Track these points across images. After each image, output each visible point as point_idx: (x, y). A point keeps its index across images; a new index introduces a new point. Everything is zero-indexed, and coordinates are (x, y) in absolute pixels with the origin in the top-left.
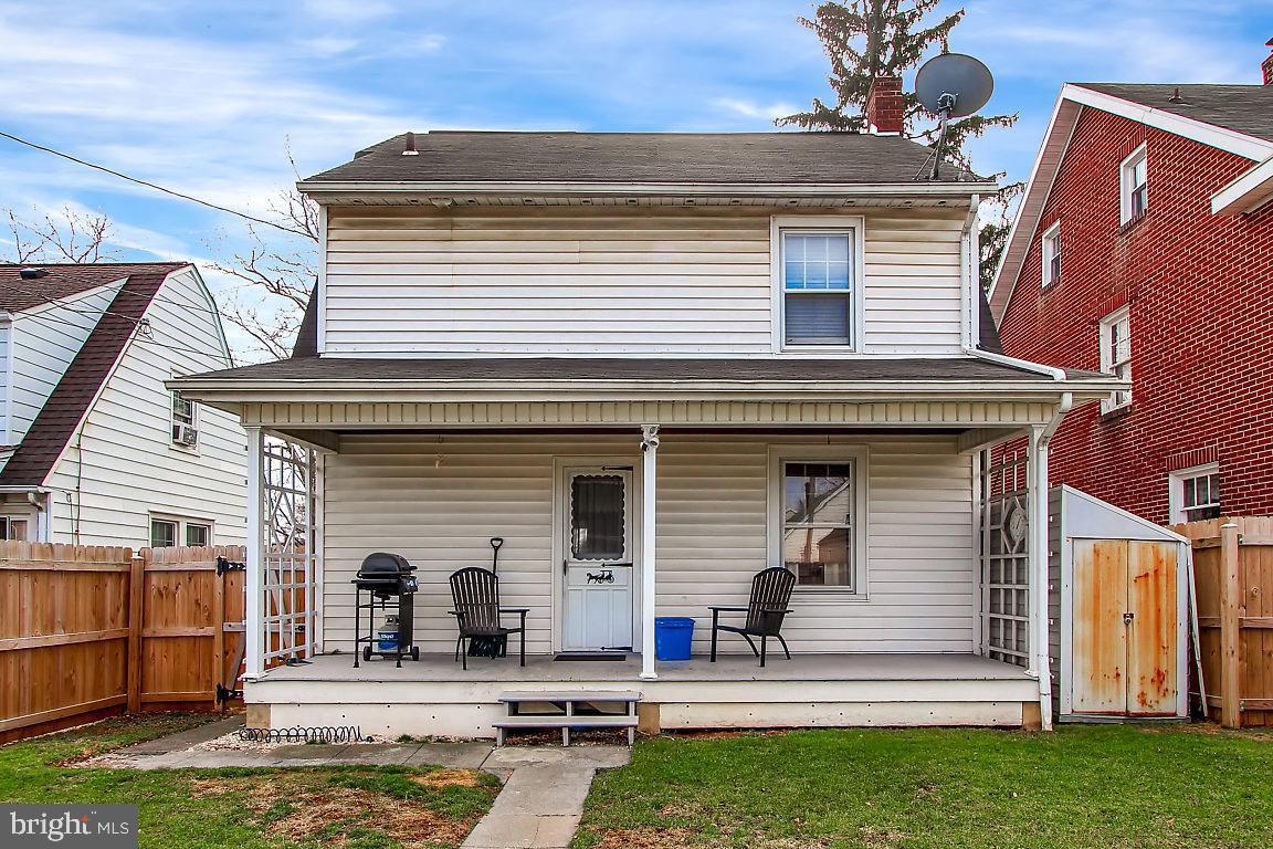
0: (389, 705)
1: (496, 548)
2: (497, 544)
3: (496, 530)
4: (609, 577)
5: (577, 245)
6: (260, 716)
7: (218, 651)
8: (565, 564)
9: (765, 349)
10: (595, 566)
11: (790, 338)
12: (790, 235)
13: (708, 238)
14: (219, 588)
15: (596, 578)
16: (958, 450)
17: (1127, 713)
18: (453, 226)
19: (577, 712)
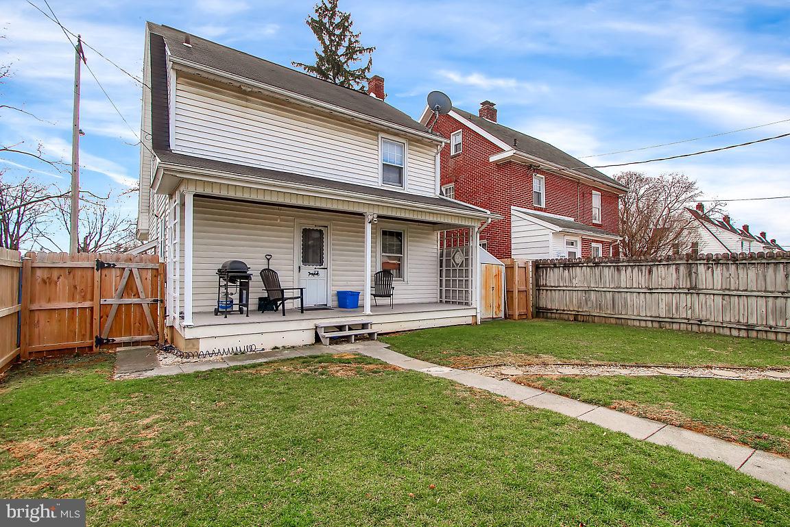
0: (262, 333)
1: (269, 260)
2: (268, 258)
3: (268, 251)
4: (317, 274)
5: (306, 125)
6: (194, 345)
7: (96, 316)
8: (300, 267)
9: (376, 184)
10: (312, 269)
11: (385, 181)
12: (385, 141)
13: (357, 135)
14: (97, 278)
15: (312, 274)
16: (434, 230)
17: (493, 318)
18: (247, 100)
19: (350, 329)
